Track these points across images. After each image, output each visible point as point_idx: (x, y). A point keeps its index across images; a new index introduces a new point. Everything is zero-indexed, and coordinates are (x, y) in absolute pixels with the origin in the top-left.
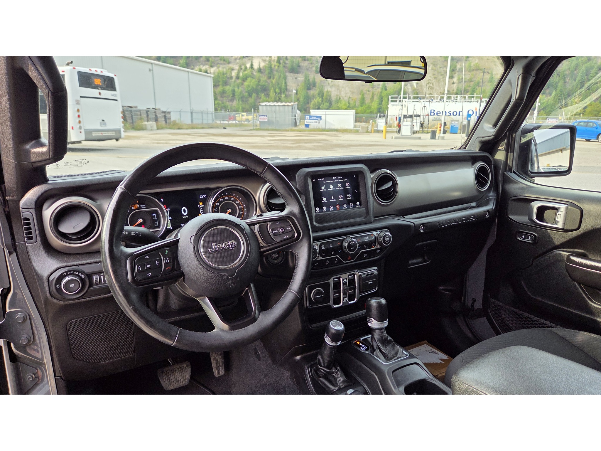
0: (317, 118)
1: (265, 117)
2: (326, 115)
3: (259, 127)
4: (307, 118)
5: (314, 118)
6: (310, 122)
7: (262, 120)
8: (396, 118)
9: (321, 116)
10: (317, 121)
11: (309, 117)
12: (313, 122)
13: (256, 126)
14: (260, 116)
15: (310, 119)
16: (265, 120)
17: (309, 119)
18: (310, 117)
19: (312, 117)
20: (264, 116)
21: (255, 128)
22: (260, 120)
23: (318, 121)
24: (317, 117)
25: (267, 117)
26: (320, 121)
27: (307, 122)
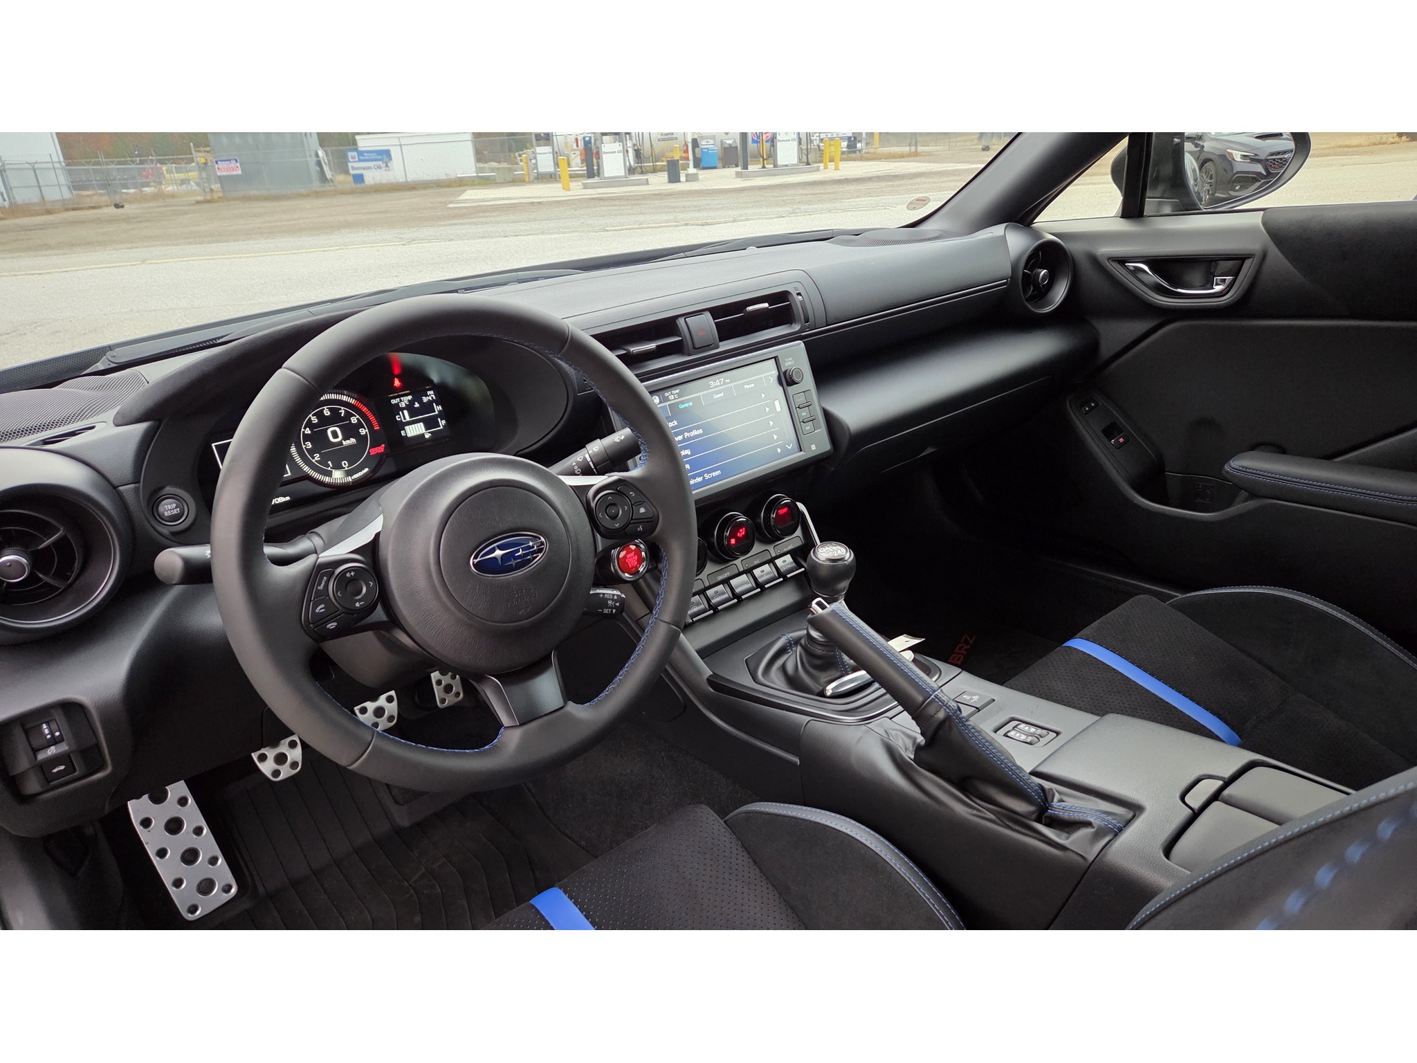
1: (233, 164)
2: (401, 145)
3: (221, 195)
4: (354, 156)
5: (373, 157)
6: (364, 169)
7: (225, 174)
8: (577, 140)
9: (390, 151)
10: (380, 163)
11: (355, 154)
12: (369, 168)
13: (212, 191)
14: (217, 162)
15: (360, 161)
16: (235, 173)
17: (357, 159)
18: (361, 153)
19: (365, 154)
20: (230, 160)
21: (209, 197)
22: (219, 174)
23: (384, 165)
24: (378, 152)
25: (238, 165)
26: (389, 164)
27: (353, 168)
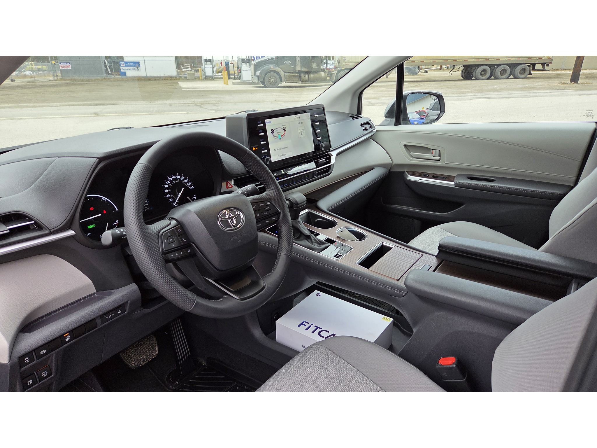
0: (135, 65)
1: (68, 64)
2: (144, 60)
3: (61, 77)
4: (123, 65)
5: (132, 65)
6: (127, 70)
7: (64, 69)
8: (222, 63)
9: (139, 62)
10: (135, 67)
11: (123, 63)
12: (130, 69)
13: (57, 76)
14: (60, 64)
15: (126, 66)
16: (68, 68)
17: (124, 65)
18: (126, 63)
19: (128, 63)
20: (66, 63)
21: (56, 78)
22: (61, 69)
23: (137, 68)
24: (134, 63)
25: (70, 65)
26: (138, 68)
27: (123, 69)
